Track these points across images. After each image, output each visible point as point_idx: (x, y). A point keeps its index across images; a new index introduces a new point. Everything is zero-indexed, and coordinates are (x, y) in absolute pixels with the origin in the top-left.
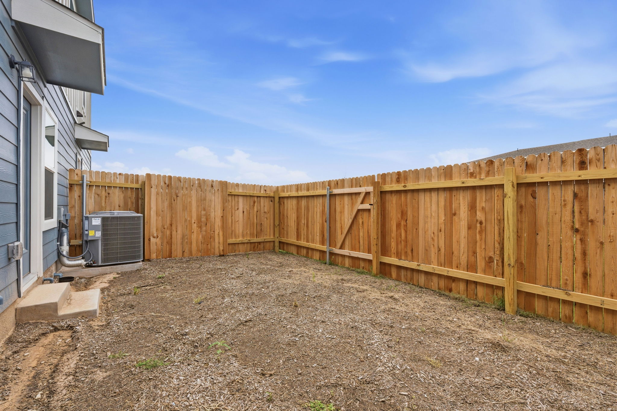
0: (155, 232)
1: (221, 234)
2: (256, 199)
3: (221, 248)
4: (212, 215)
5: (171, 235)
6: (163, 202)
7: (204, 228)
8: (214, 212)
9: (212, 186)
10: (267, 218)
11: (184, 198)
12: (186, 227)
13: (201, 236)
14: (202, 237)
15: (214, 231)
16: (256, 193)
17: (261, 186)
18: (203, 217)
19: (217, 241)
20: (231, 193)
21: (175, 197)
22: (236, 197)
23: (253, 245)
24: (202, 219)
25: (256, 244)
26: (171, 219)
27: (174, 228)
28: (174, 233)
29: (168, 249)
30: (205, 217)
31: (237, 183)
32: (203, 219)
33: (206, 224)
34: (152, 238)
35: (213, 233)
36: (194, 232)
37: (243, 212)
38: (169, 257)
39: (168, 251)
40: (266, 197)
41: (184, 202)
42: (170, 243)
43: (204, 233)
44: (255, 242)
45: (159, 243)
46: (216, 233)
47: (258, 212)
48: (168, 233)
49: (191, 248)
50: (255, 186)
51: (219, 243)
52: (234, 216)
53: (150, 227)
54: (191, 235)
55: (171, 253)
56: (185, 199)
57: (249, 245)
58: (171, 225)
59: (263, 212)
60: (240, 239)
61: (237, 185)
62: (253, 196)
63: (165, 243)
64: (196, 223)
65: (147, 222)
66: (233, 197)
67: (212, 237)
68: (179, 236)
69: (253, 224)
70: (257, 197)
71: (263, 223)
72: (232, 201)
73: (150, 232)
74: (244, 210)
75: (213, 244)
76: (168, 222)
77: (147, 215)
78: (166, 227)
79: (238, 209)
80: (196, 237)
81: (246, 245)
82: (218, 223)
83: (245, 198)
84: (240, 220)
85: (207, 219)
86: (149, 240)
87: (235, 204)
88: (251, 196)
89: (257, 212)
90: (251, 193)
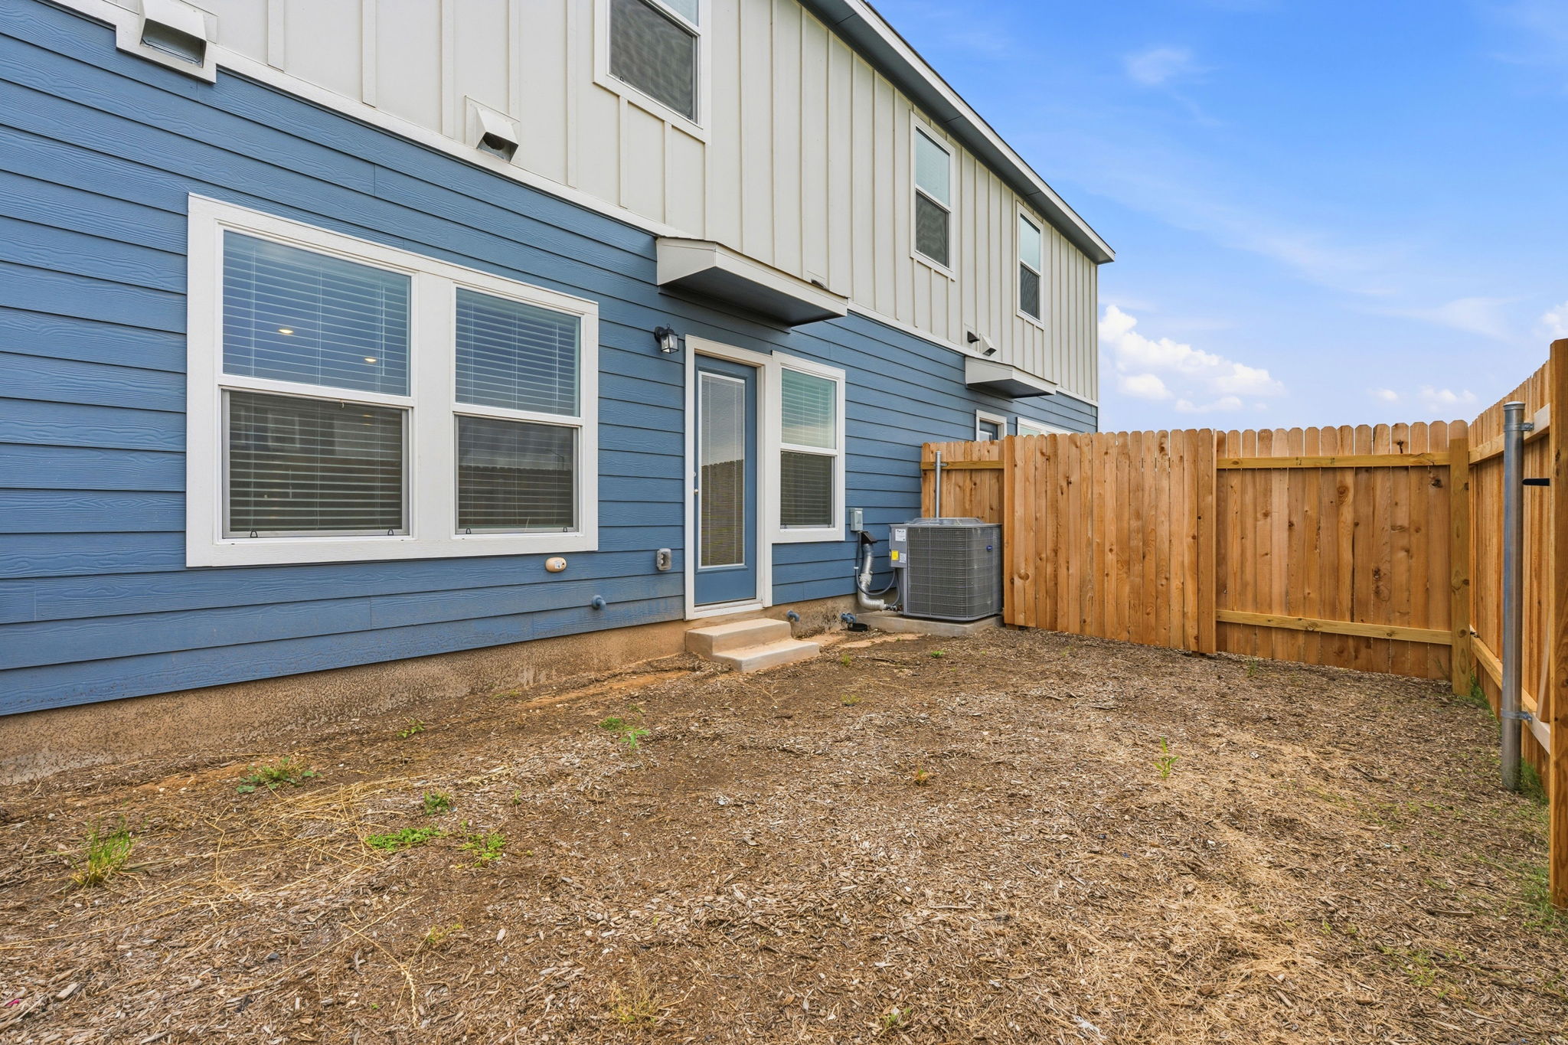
0: (1023, 565)
1: (1190, 587)
2: (1349, 479)
3: (1192, 631)
4: (1163, 531)
5: (1056, 577)
6: (1037, 496)
7: (1137, 568)
8: (1166, 524)
9: (1162, 449)
10: (1408, 551)
11: (1085, 486)
12: (1089, 559)
13: (1127, 589)
14: (1132, 588)
15: (1167, 579)
16: (1351, 454)
17: (1375, 428)
18: (1133, 534)
19: (1176, 606)
20: (1236, 463)
21: (1064, 484)
22: (1258, 476)
23: (1336, 645)
24: (1132, 542)
25: (1351, 642)
26: (1055, 539)
27: (1062, 561)
28: (1063, 572)
29: (1048, 610)
30: (1140, 536)
31: (1265, 431)
32: (1136, 542)
33: (1144, 557)
34: (1016, 579)
35: (1164, 582)
36: (1110, 573)
37: (1291, 525)
38: (1052, 630)
39: (1048, 614)
40: (1406, 468)
41: (1086, 498)
42: (1054, 595)
43: (1138, 580)
44: (1347, 636)
45: (1031, 593)
46: (1175, 583)
47: (1361, 528)
48: (1049, 569)
49: (1102, 614)
50: (1346, 432)
51: (1184, 614)
52: (1250, 535)
53: (1013, 553)
54: (1103, 581)
55: (1056, 618)
56: (1087, 487)
57: (1317, 642)
58: (1056, 552)
59: (1388, 527)
60: (1277, 616)
61: (1266, 436)
62: (1334, 469)
63: (1042, 594)
64: (1114, 552)
65: (1008, 543)
66: (1248, 476)
67: (1161, 596)
68: (1074, 583)
69: (1336, 570)
70: (1358, 470)
71: (1385, 568)
72: (1243, 492)
73: (1012, 566)
74: (1294, 520)
75: (1164, 614)
76: (1050, 545)
77: (1008, 528)
78: (1044, 556)
79: (1266, 515)
80: (1117, 588)
81: (1301, 639)
82: (1181, 554)
83: (1299, 476)
84: (1275, 551)
85: (1145, 543)
86: (1012, 583)
87: (1255, 498)
88: (1325, 469)
89: (1356, 524)
90: (1323, 455)
